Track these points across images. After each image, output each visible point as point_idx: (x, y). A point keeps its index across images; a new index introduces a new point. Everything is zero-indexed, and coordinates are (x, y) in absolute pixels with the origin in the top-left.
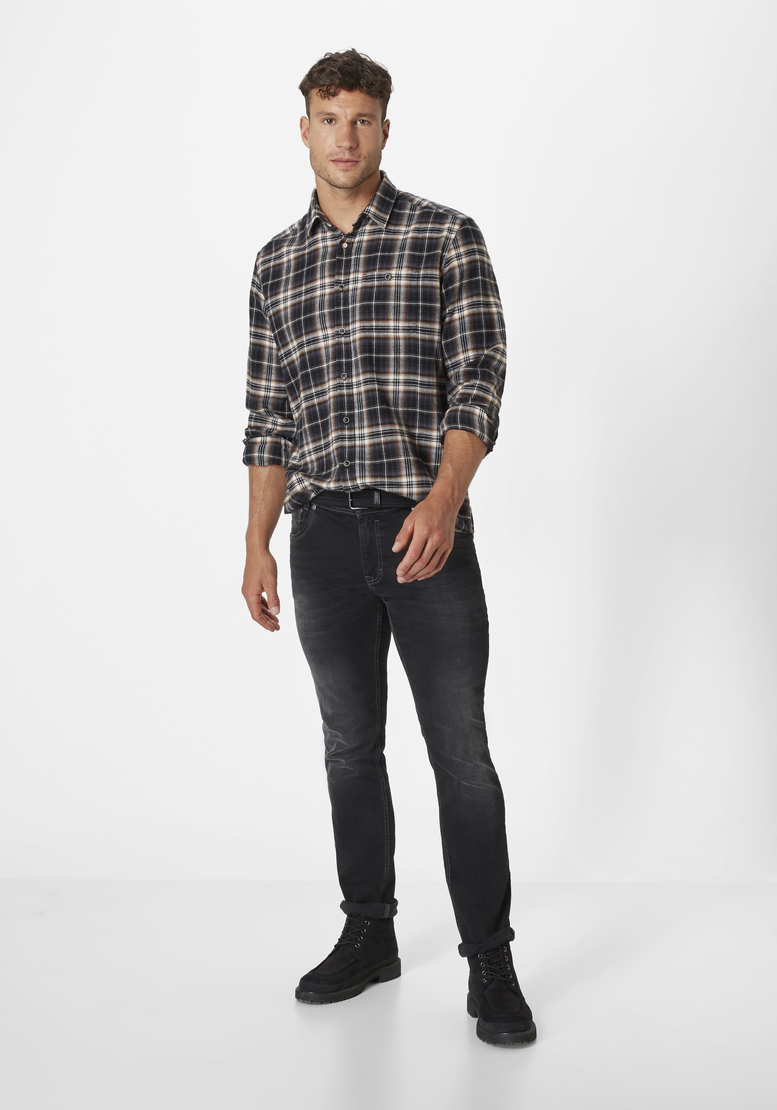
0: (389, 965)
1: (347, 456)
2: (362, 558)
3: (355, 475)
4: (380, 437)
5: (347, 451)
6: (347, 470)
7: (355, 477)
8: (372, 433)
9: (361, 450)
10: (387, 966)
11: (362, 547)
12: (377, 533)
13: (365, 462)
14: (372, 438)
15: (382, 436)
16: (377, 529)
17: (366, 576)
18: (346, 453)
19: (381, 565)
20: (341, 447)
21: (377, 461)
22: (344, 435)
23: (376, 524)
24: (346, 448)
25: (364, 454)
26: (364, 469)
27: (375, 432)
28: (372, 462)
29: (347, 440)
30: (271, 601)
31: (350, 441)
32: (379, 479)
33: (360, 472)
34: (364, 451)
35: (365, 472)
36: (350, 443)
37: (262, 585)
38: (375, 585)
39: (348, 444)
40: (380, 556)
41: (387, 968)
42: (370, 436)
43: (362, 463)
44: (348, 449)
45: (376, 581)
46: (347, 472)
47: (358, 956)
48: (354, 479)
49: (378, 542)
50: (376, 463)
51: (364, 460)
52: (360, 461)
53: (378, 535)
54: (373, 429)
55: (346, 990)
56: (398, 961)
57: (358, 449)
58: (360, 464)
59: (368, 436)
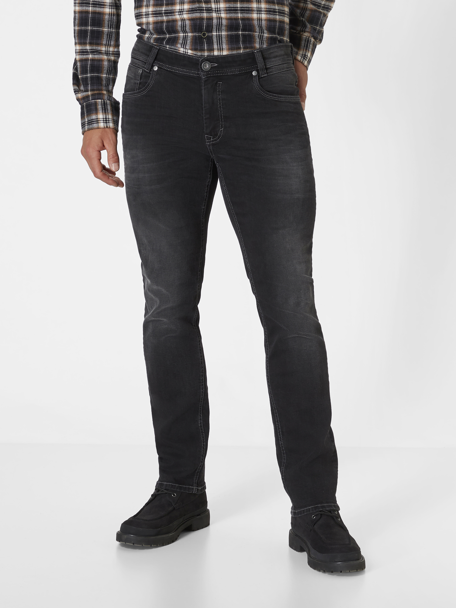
0: (199, 515)
1: (204, 28)
2: (204, 118)
3: (213, 47)
4: (237, 13)
5: (205, 23)
6: (205, 41)
7: (213, 48)
8: (229, 8)
9: (218, 22)
10: (198, 515)
11: (205, 107)
12: (219, 95)
13: (222, 33)
14: (229, 13)
15: (239, 12)
16: (219, 92)
17: (206, 135)
18: (204, 25)
19: (222, 125)
20: (200, 18)
21: (233, 32)
22: (202, 7)
23: (219, 86)
24: (204, 20)
25: (221, 25)
26: (222, 42)
27: (232, 8)
28: (229, 33)
29: (205, 11)
30: (112, 157)
31: (207, 12)
32: (235, 52)
33: (218, 45)
34: (222, 23)
35: (222, 45)
36: (208, 15)
37: (103, 142)
38: (213, 145)
39: (206, 16)
40: (221, 117)
41: (198, 517)
42: (226, 10)
43: (219, 34)
44: (206, 21)
45: (215, 140)
46: (205, 42)
47: (175, 505)
48: (211, 49)
49: (220, 104)
50: (232, 34)
51: (221, 31)
52: (217, 33)
53: (219, 97)
54: (230, 5)
55: (164, 536)
56: (207, 512)
57: (215, 20)
58: (217, 36)
59: (224, 10)
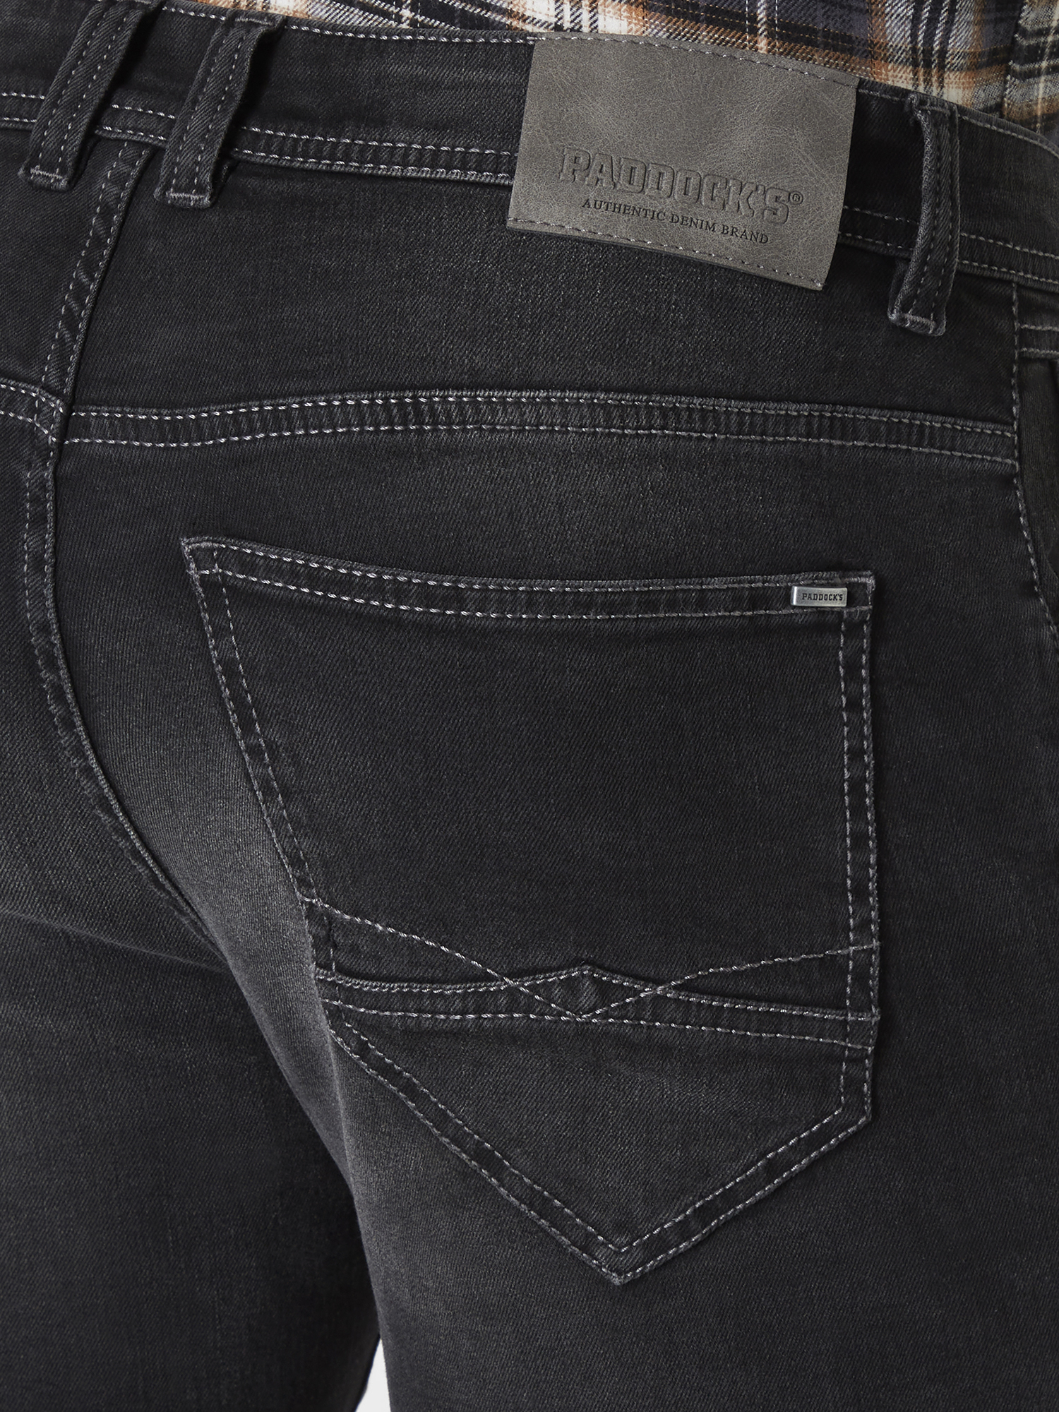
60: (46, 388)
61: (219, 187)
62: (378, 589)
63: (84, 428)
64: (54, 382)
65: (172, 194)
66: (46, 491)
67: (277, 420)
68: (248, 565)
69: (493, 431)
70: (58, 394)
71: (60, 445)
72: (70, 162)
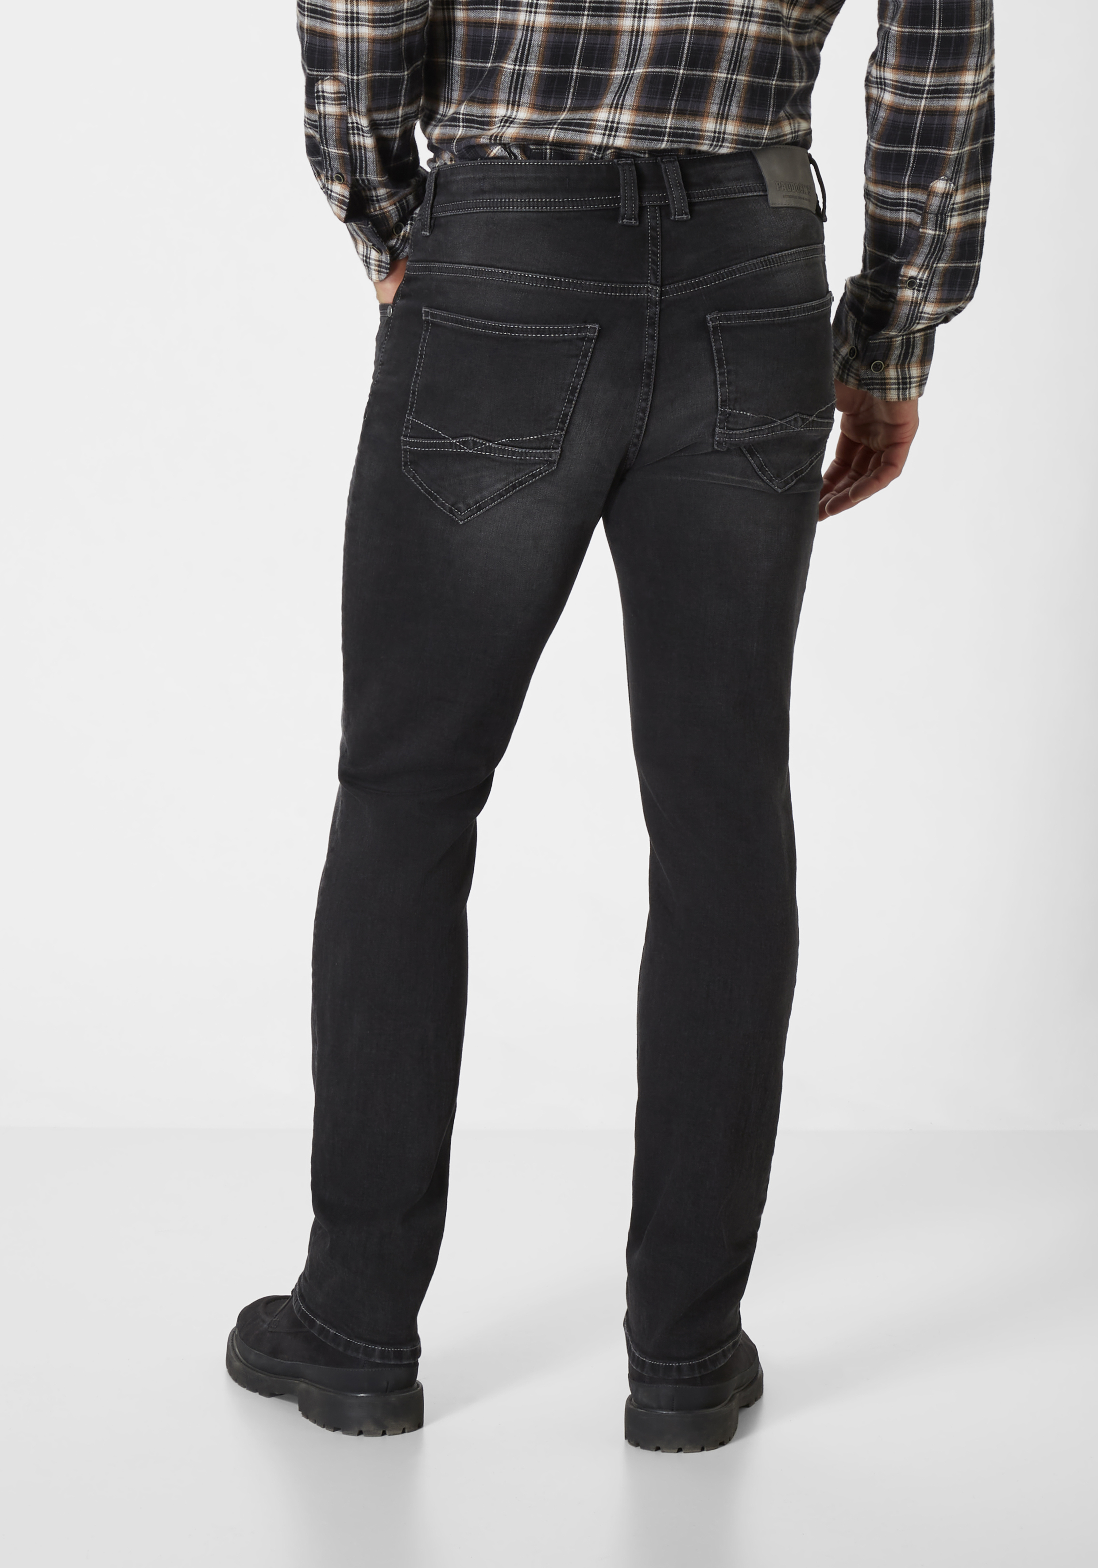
60: (651, 284)
61: (691, 212)
62: (768, 315)
63: (667, 293)
64: (653, 282)
65: (677, 217)
66: (656, 314)
67: (731, 273)
68: (728, 319)
69: (787, 263)
70: (656, 285)
71: (661, 300)
72: (637, 217)
